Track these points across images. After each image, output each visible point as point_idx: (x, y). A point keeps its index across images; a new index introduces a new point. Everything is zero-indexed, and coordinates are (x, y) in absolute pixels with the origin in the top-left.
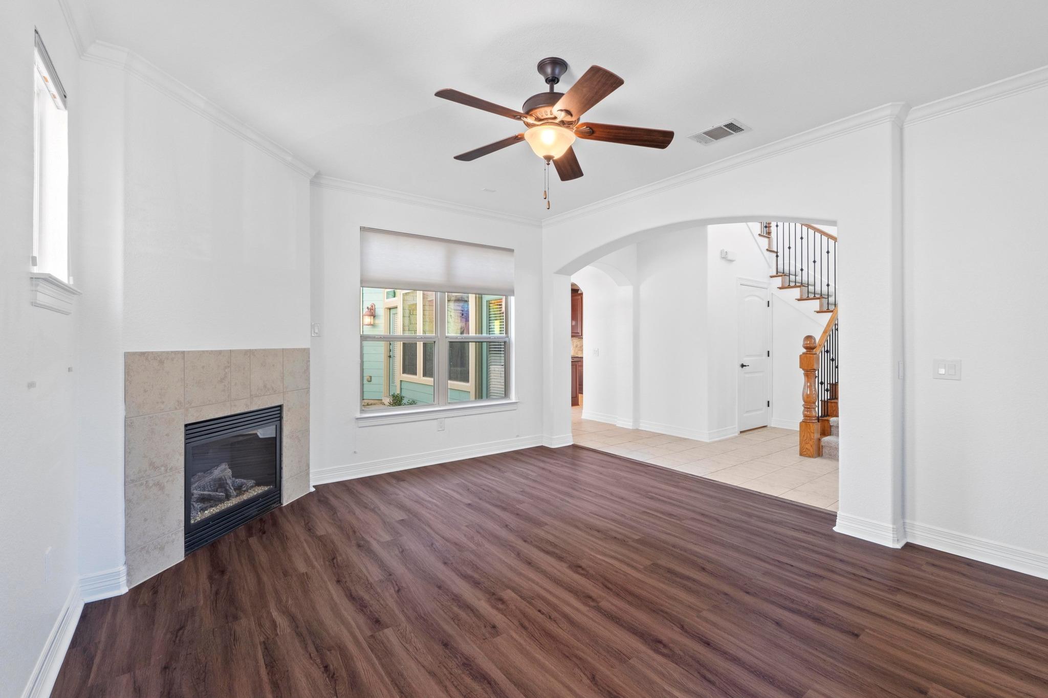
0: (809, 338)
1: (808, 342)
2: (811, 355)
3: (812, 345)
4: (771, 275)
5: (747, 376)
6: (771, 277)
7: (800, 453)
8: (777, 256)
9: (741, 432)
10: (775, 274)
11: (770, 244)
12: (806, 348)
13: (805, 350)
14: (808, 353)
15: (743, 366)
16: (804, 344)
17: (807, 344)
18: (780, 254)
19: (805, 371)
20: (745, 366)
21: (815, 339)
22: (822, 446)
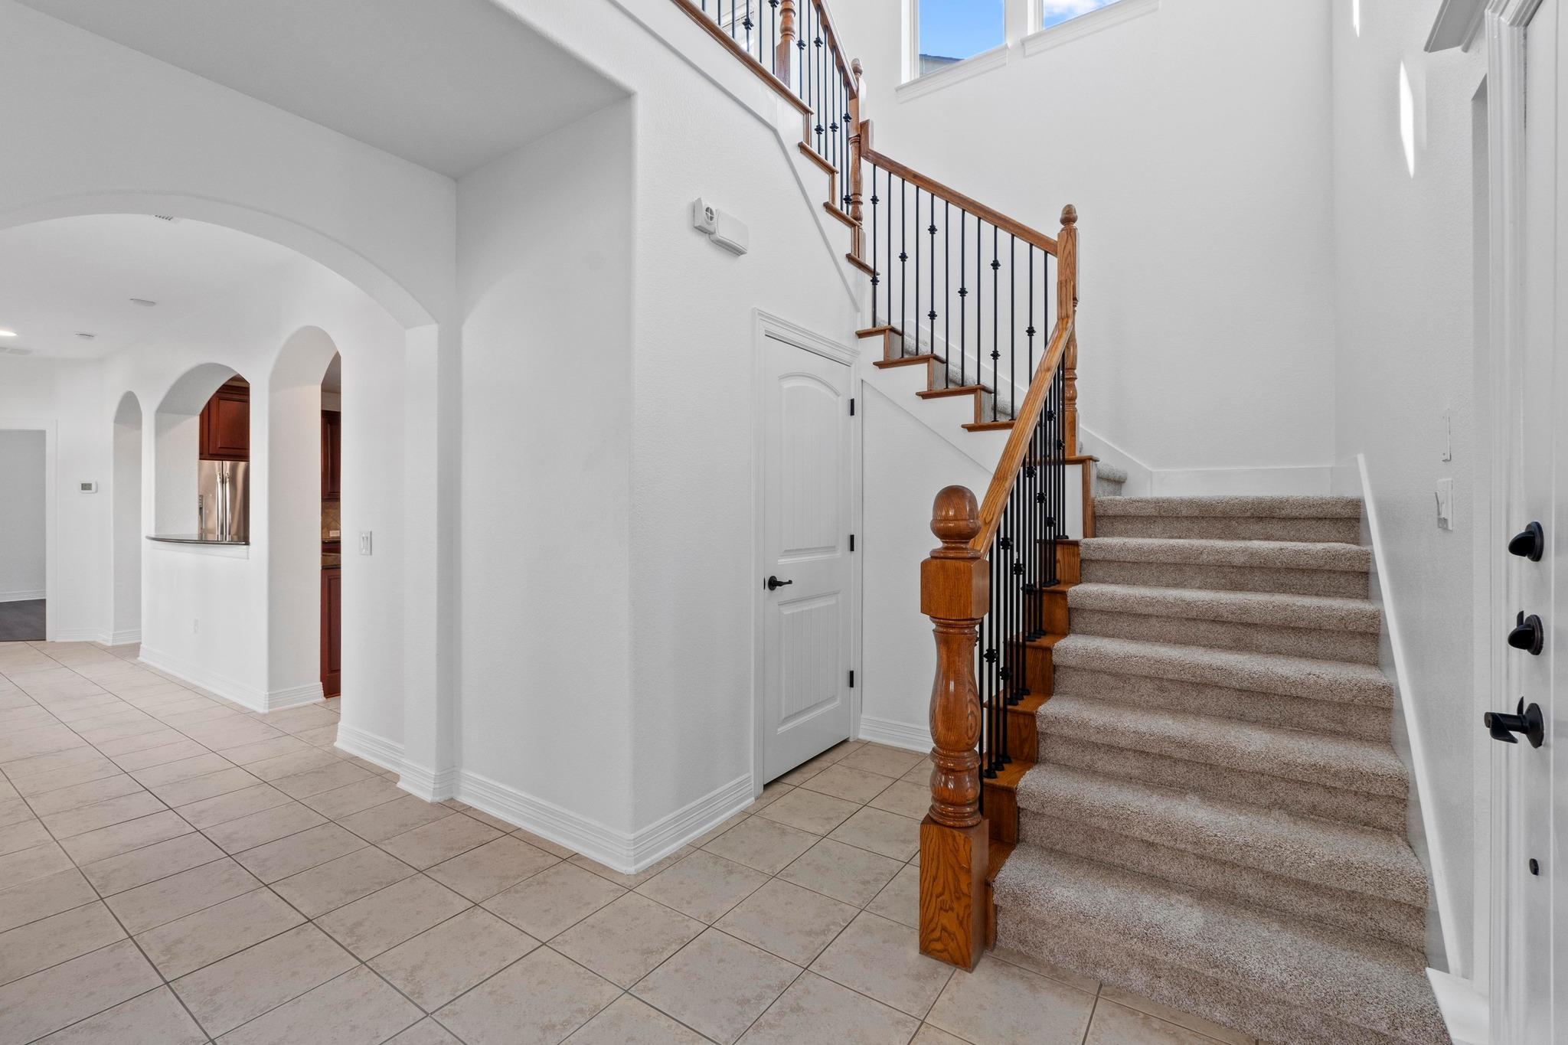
0: (953, 495)
1: (951, 513)
2: (962, 563)
3: (962, 523)
4: (859, 328)
5: (787, 611)
6: (861, 335)
7: (922, 943)
8: (875, 281)
9: (766, 786)
10: (869, 326)
11: (857, 241)
12: (942, 534)
13: (938, 544)
14: (952, 554)
15: (773, 583)
16: (935, 521)
17: (946, 519)
18: (882, 278)
19: (938, 624)
20: (781, 584)
21: (972, 500)
22: (996, 906)
